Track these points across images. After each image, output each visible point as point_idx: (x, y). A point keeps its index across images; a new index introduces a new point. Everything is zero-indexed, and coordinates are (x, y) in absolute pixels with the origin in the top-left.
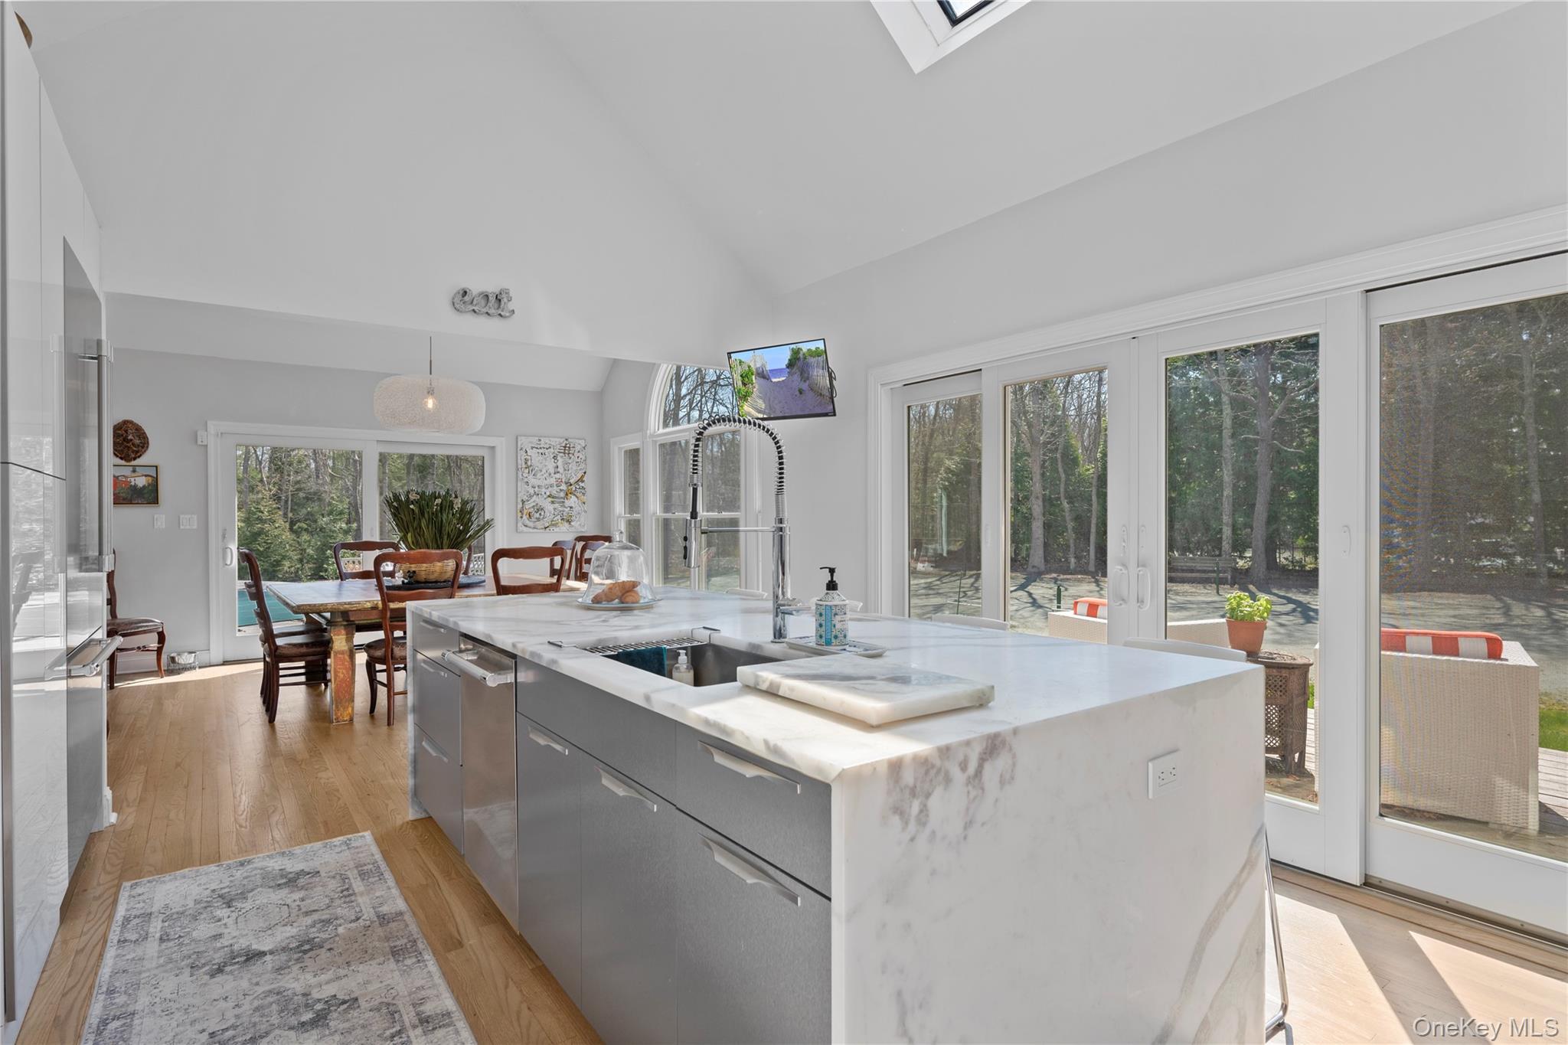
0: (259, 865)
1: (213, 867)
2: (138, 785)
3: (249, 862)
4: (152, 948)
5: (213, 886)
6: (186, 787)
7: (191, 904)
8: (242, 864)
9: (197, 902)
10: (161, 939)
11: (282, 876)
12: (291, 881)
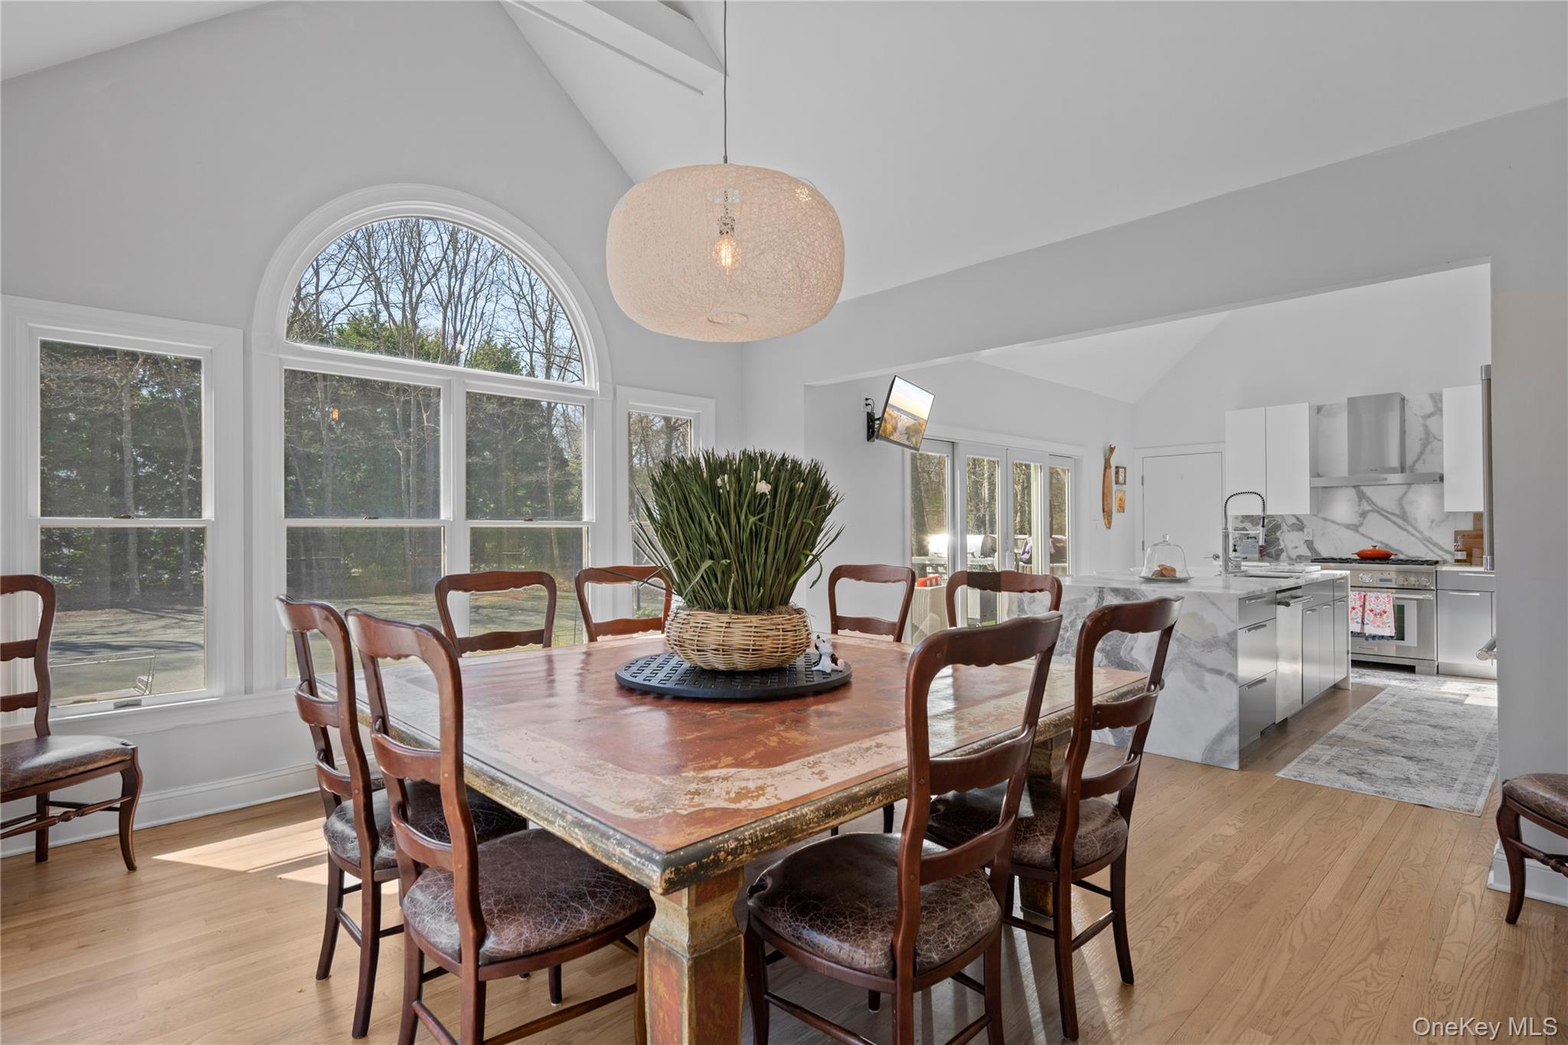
0: (1373, 788)
1: (1406, 800)
2: (1454, 932)
3: (1376, 792)
4: (1462, 778)
5: (1412, 790)
6: (1389, 891)
7: (1432, 788)
8: (1384, 793)
9: (1428, 787)
10: (1456, 780)
11: (1364, 778)
12: (1361, 774)
